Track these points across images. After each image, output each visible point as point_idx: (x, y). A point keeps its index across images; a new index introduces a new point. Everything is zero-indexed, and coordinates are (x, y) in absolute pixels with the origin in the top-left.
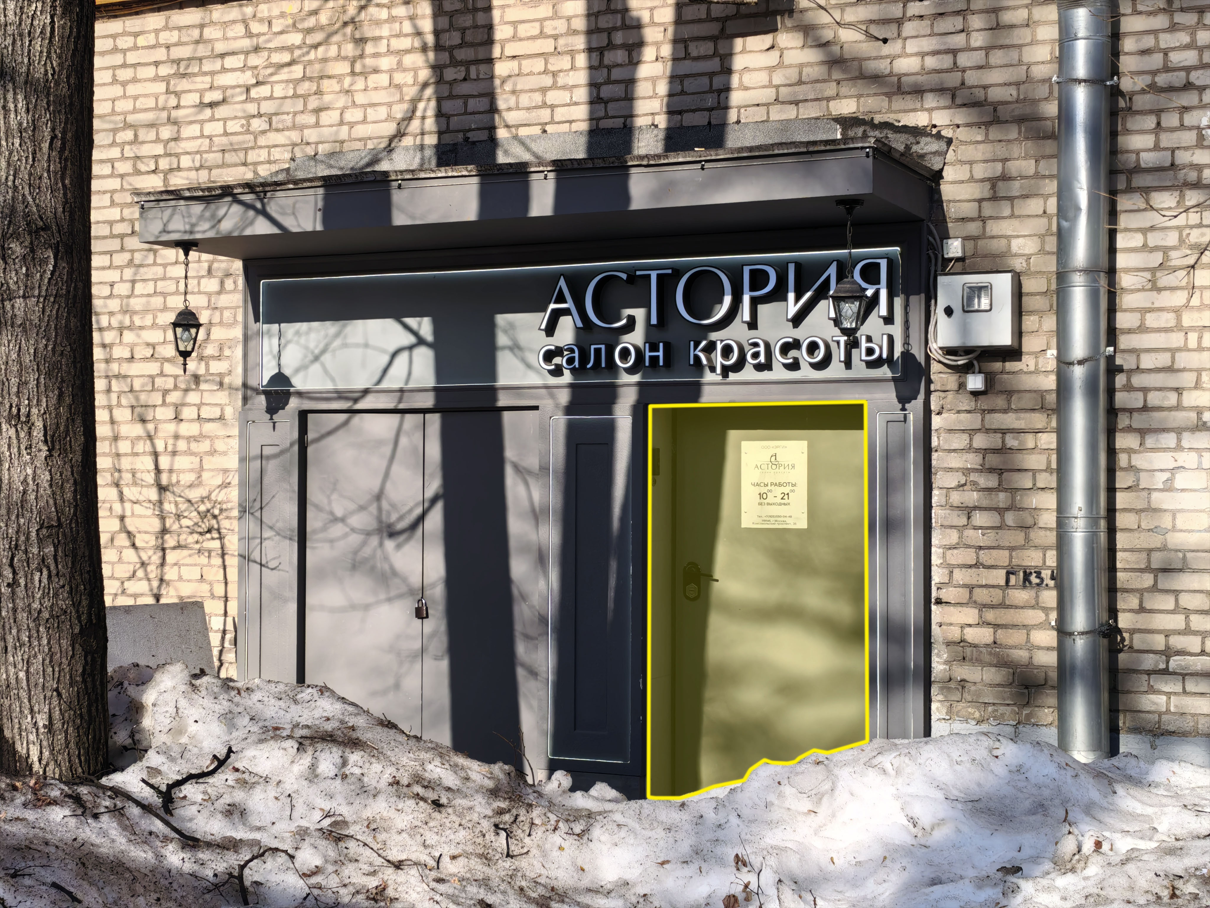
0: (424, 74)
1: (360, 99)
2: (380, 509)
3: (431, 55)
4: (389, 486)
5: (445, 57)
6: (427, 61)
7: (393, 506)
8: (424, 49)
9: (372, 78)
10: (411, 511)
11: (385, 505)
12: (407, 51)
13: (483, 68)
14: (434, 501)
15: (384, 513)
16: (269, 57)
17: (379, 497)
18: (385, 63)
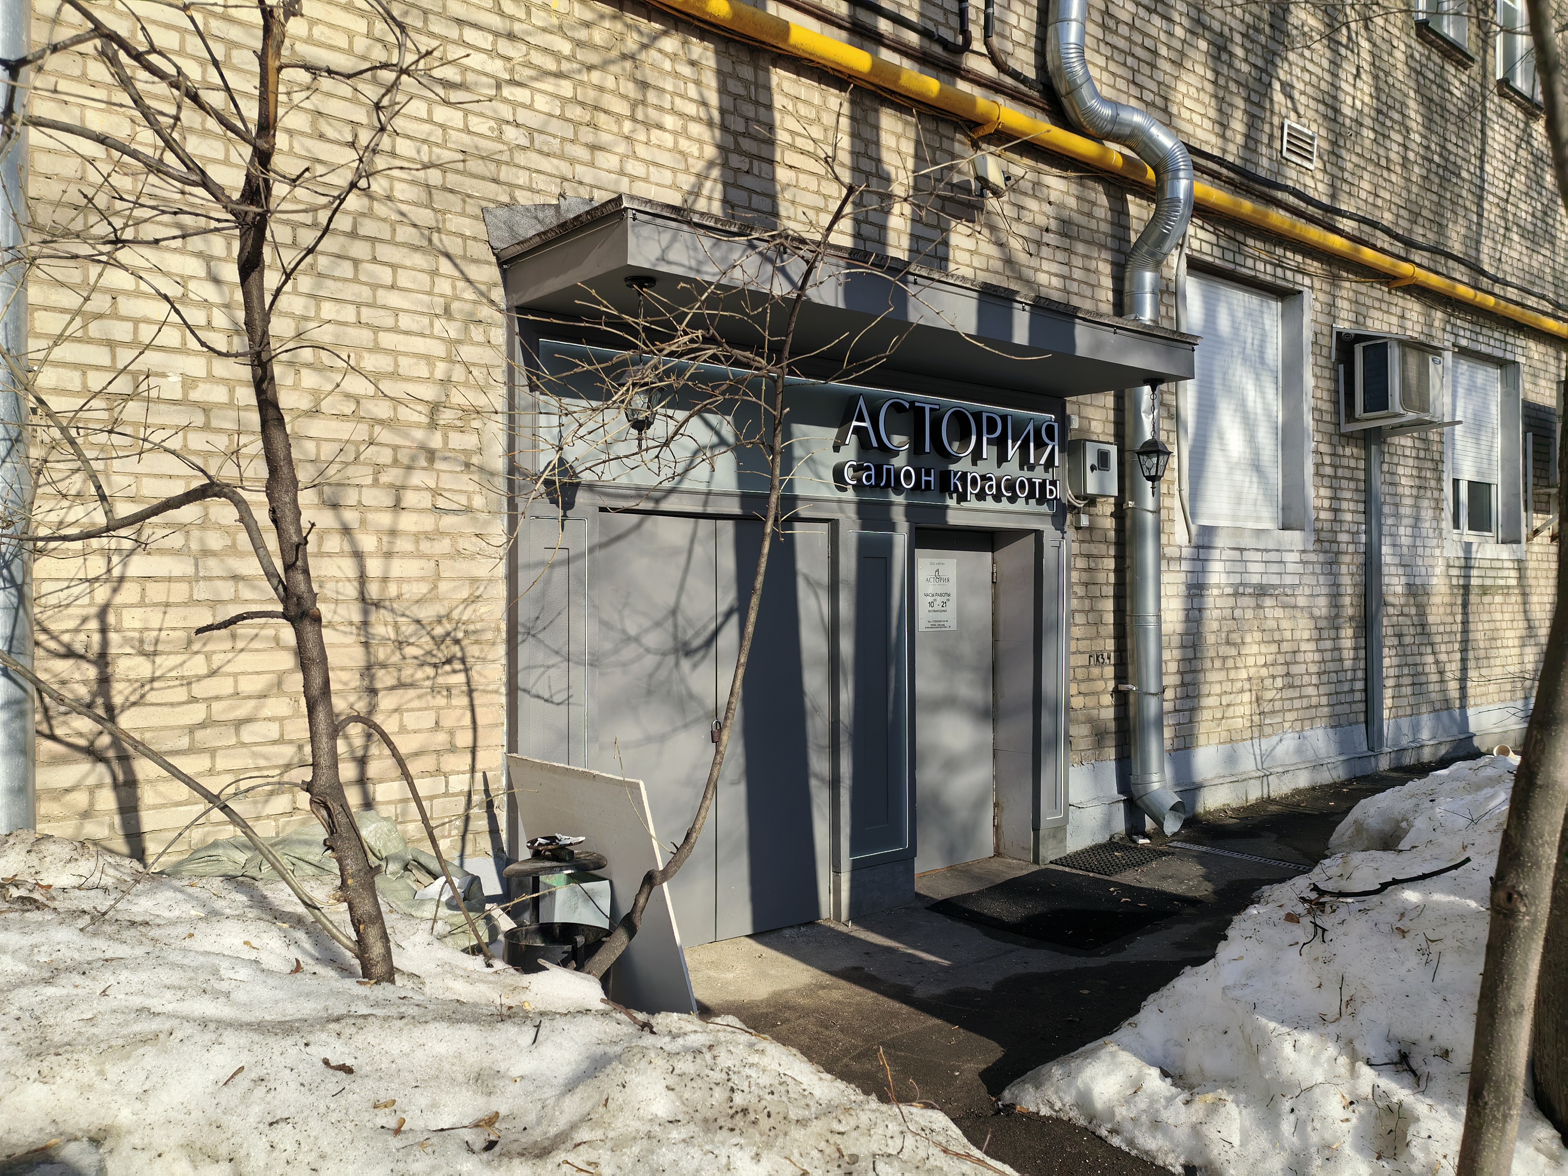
0: (710, 152)
1: (641, 150)
2: (675, 626)
3: (717, 133)
4: (684, 600)
5: (730, 141)
6: (713, 137)
7: (689, 622)
8: (710, 124)
9: (655, 133)
10: (705, 627)
11: (681, 620)
12: (692, 119)
13: (765, 166)
14: (728, 615)
15: (680, 629)
16: (527, 54)
17: (674, 612)
18: (669, 121)
